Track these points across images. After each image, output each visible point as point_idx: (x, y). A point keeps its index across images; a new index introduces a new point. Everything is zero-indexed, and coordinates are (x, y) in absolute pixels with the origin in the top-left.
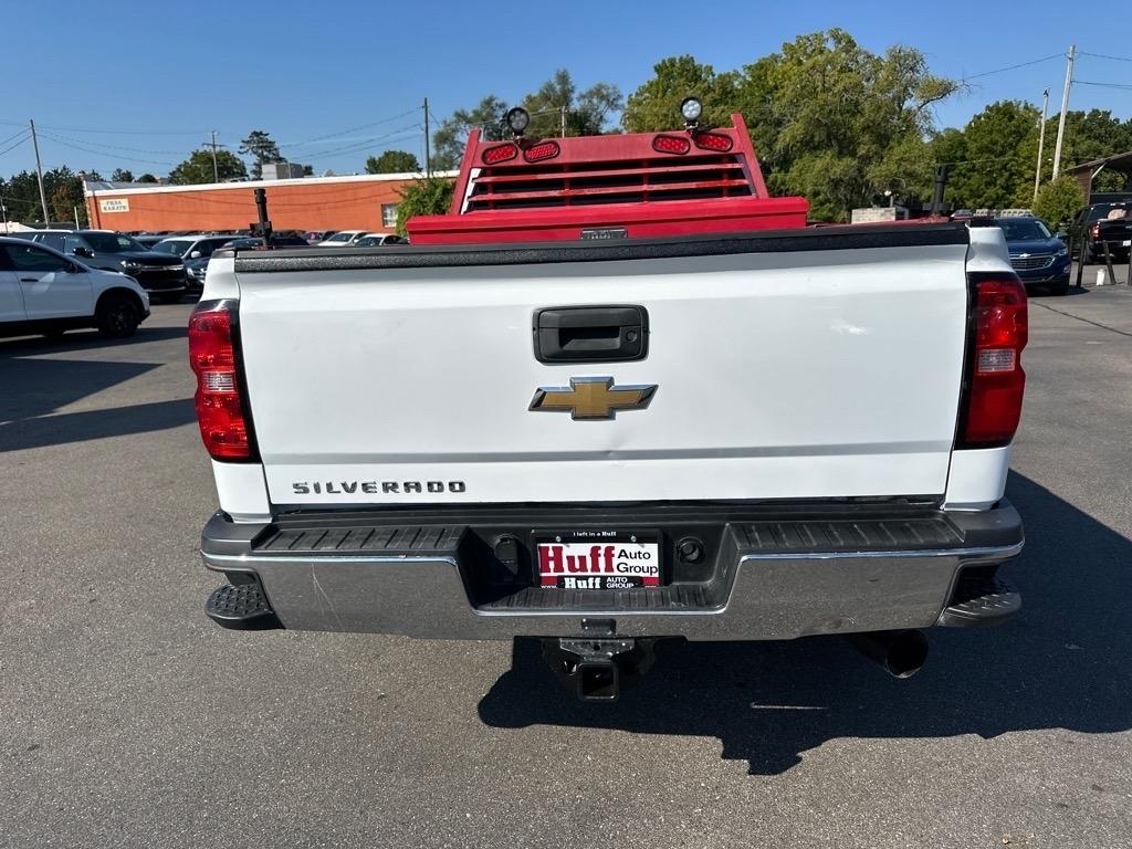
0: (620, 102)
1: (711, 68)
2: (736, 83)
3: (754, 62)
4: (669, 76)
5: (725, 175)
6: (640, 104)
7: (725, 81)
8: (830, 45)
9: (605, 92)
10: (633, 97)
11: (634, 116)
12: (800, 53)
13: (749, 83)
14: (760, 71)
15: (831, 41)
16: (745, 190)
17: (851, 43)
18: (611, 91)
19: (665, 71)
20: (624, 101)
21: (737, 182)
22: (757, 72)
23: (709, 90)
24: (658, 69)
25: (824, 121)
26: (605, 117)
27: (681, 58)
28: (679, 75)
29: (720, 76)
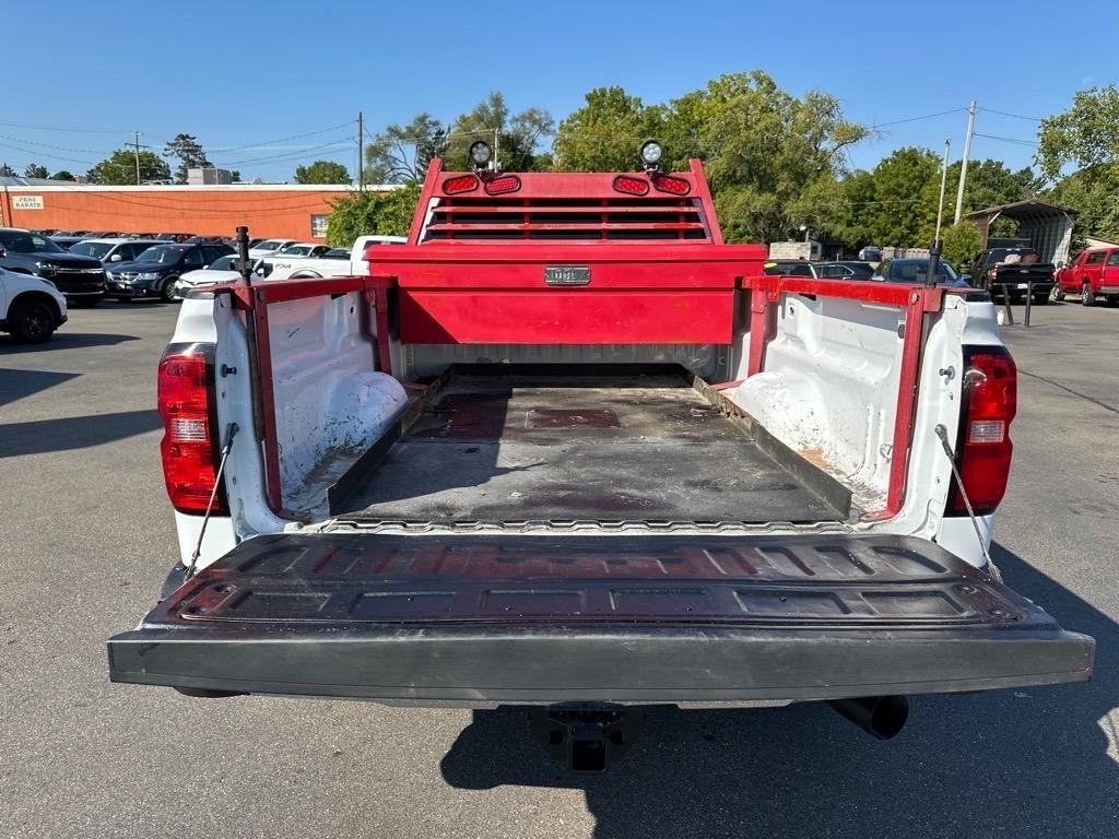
0: (552, 127)
1: (640, 100)
2: (663, 116)
3: (681, 97)
4: (599, 105)
5: (682, 218)
6: (571, 130)
7: (653, 113)
8: (753, 86)
9: (537, 117)
10: (565, 123)
11: (565, 142)
12: (724, 91)
13: (676, 117)
14: (687, 104)
15: (753, 81)
17: (772, 85)
18: (542, 116)
19: (596, 100)
20: (555, 127)
21: (693, 225)
22: (683, 107)
23: (638, 121)
24: (589, 98)
25: (746, 157)
26: (537, 141)
27: (611, 90)
28: (608, 104)
29: (648, 108)
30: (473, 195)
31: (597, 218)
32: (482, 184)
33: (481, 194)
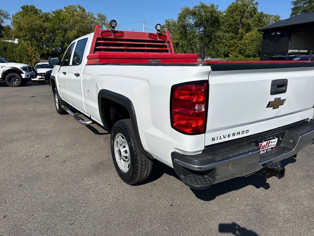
0: (9, 17)
1: (41, 10)
2: (50, 16)
3: (55, 11)
4: (27, 11)
6: (17, 18)
7: (46, 15)
8: (78, 9)
9: (3, 13)
10: (14, 16)
11: (17, 22)
12: (70, 11)
13: (54, 17)
14: (58, 13)
15: (78, 8)
16: (167, 51)
17: (84, 10)
18: (5, 12)
19: (25, 9)
20: (11, 17)
21: (164, 49)
22: (56, 14)
23: (41, 17)
24: (22, 8)
25: (83, 31)
26: (3, 21)
27: (30, 6)
28: (29, 11)
29: (44, 13)
30: (110, 37)
31: (143, 46)
32: (113, 34)
33: (113, 37)
